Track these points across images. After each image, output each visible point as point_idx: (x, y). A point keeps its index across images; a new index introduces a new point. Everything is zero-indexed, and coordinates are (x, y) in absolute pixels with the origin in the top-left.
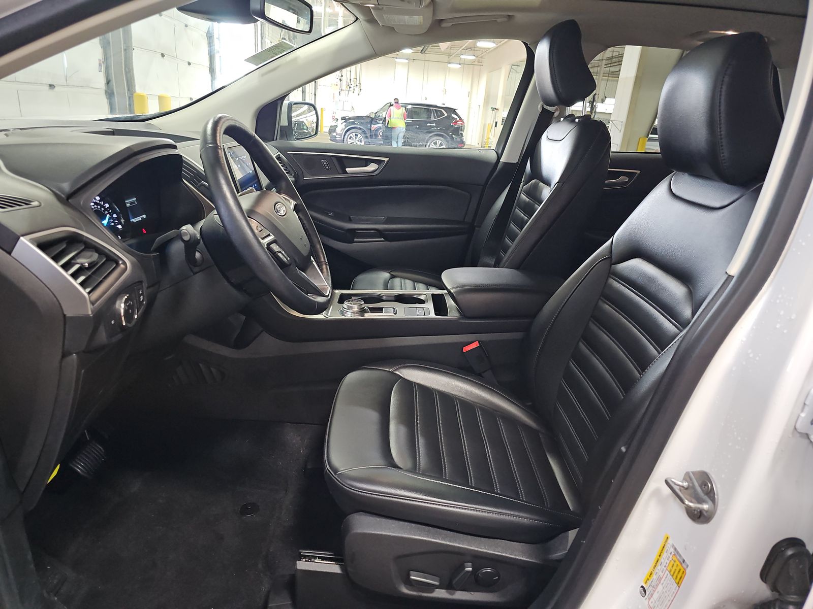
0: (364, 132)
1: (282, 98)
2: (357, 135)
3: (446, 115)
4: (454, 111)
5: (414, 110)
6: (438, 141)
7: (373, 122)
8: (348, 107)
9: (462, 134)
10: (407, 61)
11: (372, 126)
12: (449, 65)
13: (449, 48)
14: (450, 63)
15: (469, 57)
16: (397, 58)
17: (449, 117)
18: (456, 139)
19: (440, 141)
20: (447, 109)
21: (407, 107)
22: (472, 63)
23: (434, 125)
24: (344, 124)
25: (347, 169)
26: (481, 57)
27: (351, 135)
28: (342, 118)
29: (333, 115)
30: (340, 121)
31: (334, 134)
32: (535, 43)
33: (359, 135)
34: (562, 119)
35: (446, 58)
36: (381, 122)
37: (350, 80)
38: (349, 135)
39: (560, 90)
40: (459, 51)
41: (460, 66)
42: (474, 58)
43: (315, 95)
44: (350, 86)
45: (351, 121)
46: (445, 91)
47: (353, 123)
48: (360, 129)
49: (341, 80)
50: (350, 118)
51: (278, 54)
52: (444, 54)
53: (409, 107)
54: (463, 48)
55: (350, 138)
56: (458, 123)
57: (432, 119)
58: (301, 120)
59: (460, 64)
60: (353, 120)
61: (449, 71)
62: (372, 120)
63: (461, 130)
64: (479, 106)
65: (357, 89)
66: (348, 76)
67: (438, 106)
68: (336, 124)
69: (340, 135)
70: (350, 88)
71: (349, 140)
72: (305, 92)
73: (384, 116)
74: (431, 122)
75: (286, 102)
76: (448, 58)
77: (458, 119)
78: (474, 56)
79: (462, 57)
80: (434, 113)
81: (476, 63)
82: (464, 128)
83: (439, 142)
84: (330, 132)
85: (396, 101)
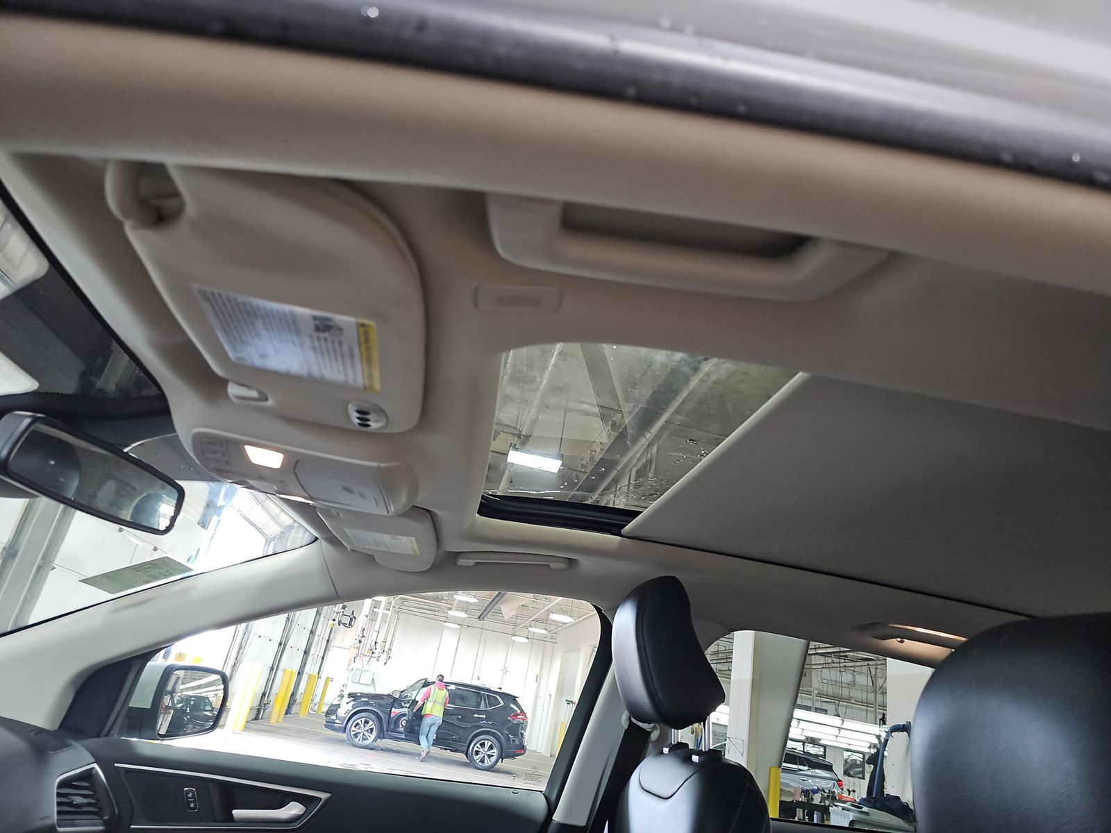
0: (379, 718)
1: (147, 655)
2: (368, 723)
3: (502, 704)
4: (514, 699)
5: (459, 692)
6: (486, 742)
7: (396, 705)
8: (366, 679)
9: (522, 734)
10: (458, 627)
11: (393, 710)
12: (514, 638)
13: (515, 617)
14: (514, 635)
15: (539, 631)
16: (445, 622)
17: (506, 708)
18: (514, 741)
19: (490, 743)
20: (505, 696)
21: (448, 688)
22: (543, 640)
23: (484, 716)
24: (353, 703)
25: (234, 812)
26: (555, 633)
27: (359, 721)
28: (350, 695)
29: (343, 688)
30: (346, 699)
31: (334, 717)
32: (614, 609)
33: (371, 723)
34: (666, 750)
35: (510, 629)
36: (408, 705)
37: (376, 643)
38: (356, 720)
39: (660, 696)
40: (527, 622)
41: (527, 641)
42: (545, 632)
43: (323, 658)
44: (374, 651)
45: (363, 699)
46: (505, 671)
47: (367, 703)
48: (374, 713)
49: (360, 642)
50: (363, 695)
51: (156, 579)
52: (507, 622)
53: (453, 687)
54: (532, 619)
55: (355, 727)
56: (518, 717)
57: (482, 707)
58: (203, 695)
59: (527, 638)
60: (366, 699)
61: (513, 645)
62: (395, 701)
63: (522, 729)
64: (550, 695)
65: (384, 656)
66: (374, 638)
67: (492, 689)
68: (339, 703)
69: (342, 719)
70: (373, 653)
71: (353, 729)
72: (309, 653)
73: (413, 698)
74: (479, 712)
75: (158, 662)
76: (514, 628)
77: (519, 711)
78: (546, 630)
79: (530, 629)
80: (485, 700)
81: (548, 639)
82: (526, 726)
83: (488, 744)
84: (328, 714)
85: (440, 677)
